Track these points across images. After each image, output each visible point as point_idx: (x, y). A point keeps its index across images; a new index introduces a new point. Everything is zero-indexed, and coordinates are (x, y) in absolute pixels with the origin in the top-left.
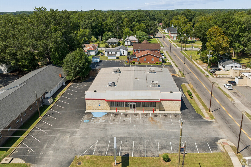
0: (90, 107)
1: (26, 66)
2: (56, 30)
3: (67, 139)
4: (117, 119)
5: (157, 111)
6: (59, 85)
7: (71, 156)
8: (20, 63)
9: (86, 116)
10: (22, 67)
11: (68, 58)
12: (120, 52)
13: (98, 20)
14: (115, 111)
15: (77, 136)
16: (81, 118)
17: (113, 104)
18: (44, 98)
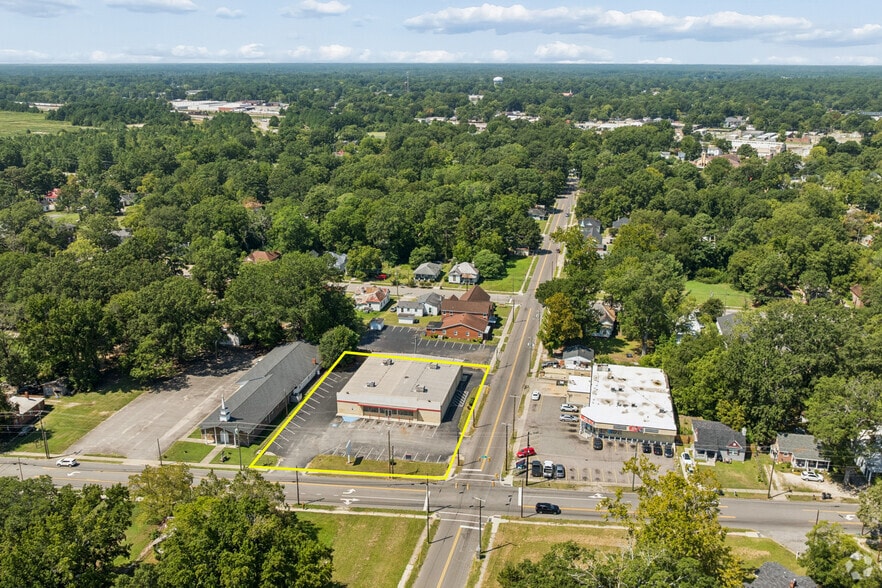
0: (342, 411)
1: (268, 341)
2: (312, 293)
3: (313, 441)
4: (366, 426)
5: (415, 421)
6: (311, 375)
7: (313, 454)
8: (260, 336)
9: (336, 420)
10: (264, 341)
11: (325, 337)
12: (424, 310)
13: (403, 221)
14: (368, 417)
15: (323, 439)
16: (330, 421)
17: (366, 409)
18: (292, 395)
